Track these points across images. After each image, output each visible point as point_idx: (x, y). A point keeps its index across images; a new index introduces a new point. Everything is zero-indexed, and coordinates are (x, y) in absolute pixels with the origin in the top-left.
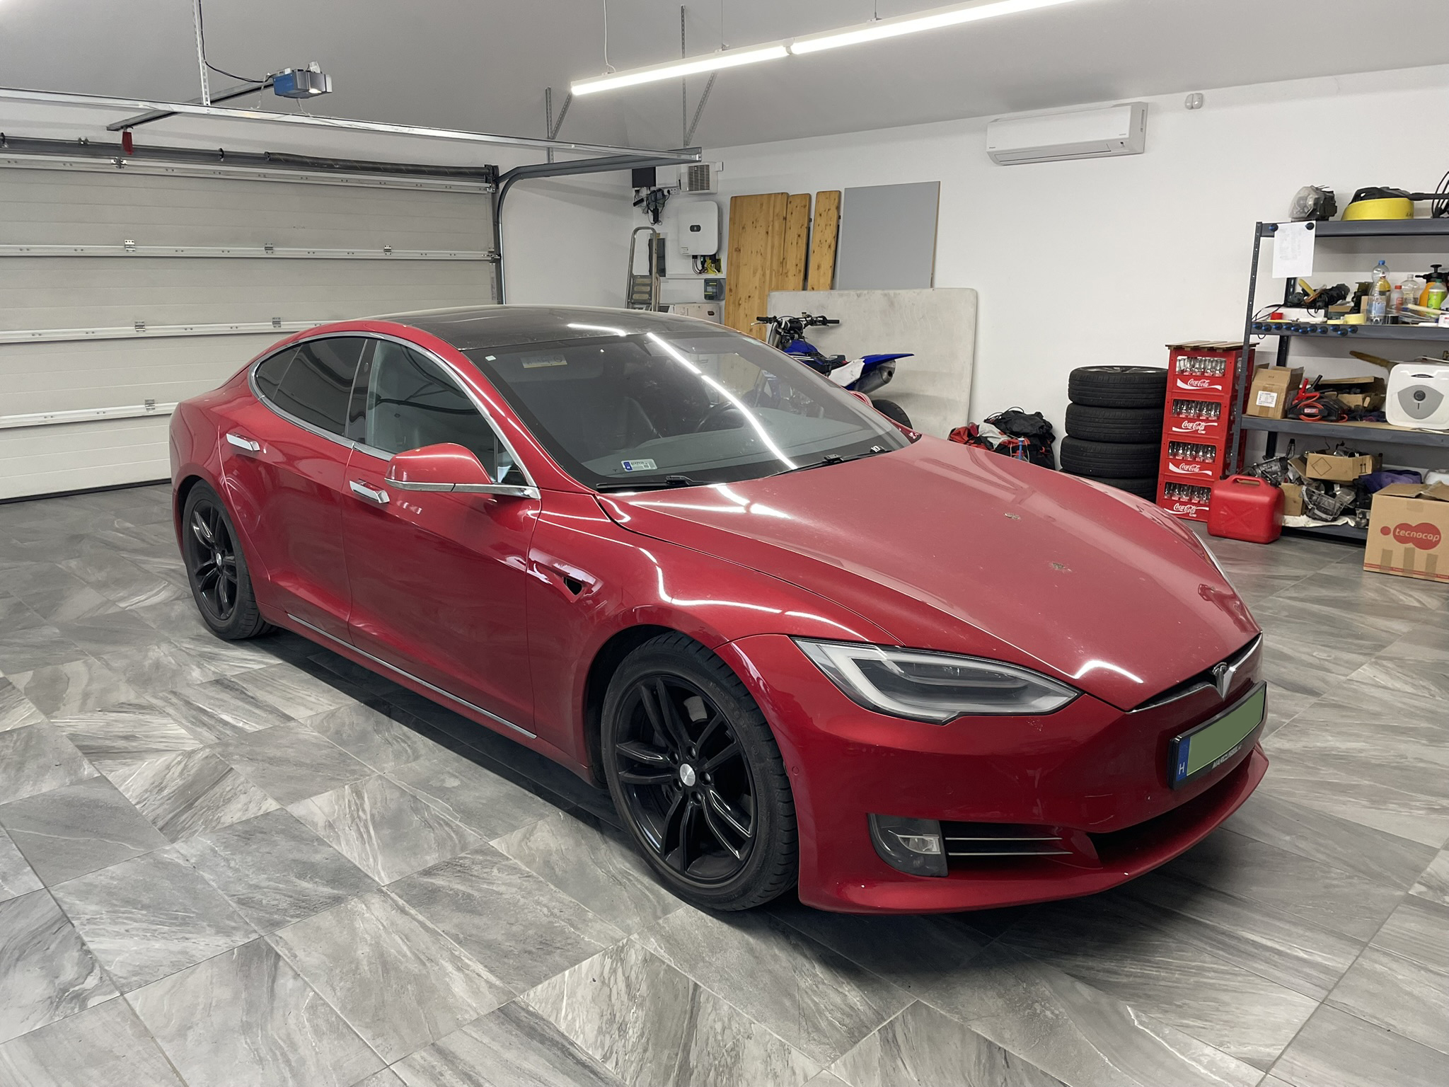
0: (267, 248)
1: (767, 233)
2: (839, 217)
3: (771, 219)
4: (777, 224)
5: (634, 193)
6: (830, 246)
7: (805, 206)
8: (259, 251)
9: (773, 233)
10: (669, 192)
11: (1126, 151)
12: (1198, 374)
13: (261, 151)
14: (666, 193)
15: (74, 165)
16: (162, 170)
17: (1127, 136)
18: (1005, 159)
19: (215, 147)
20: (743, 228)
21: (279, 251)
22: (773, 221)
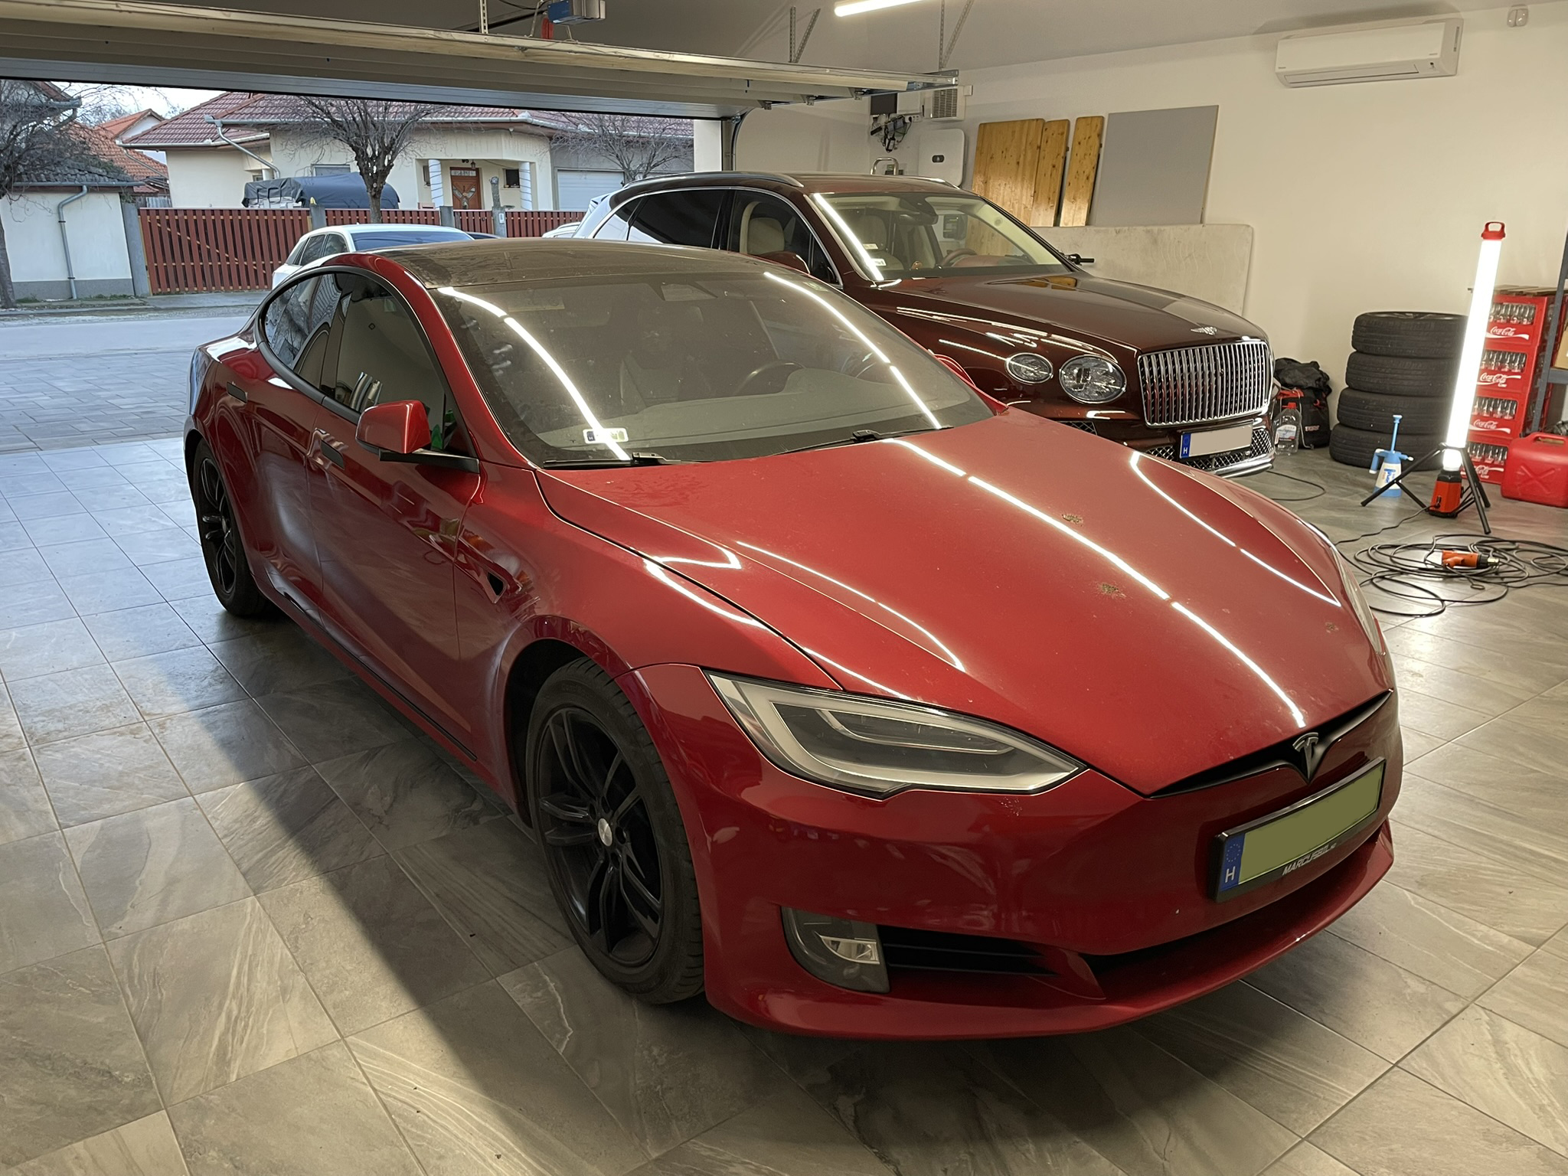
1: (1018, 163)
2: (1101, 146)
3: (1023, 148)
4: (1029, 155)
5: (872, 121)
6: (1088, 178)
7: (1062, 134)
9: (1024, 165)
10: (910, 119)
11: (1437, 73)
12: (1502, 321)
14: (907, 121)
17: (1438, 56)
18: (1296, 81)
20: (991, 158)
22: (1025, 150)
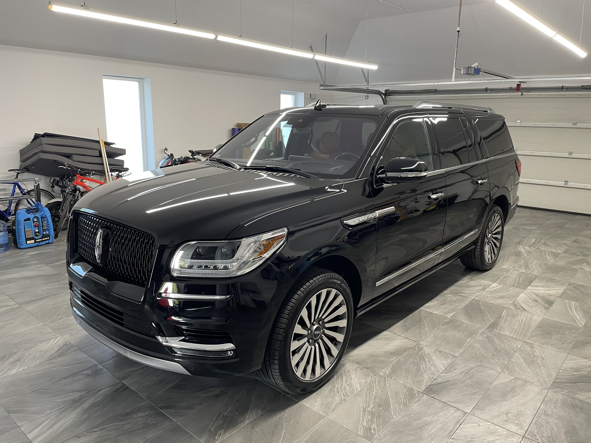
0: (574, 124)
8: (570, 125)
13: (580, 85)
15: (506, 96)
16: (537, 95)
19: (561, 85)
21: (579, 125)
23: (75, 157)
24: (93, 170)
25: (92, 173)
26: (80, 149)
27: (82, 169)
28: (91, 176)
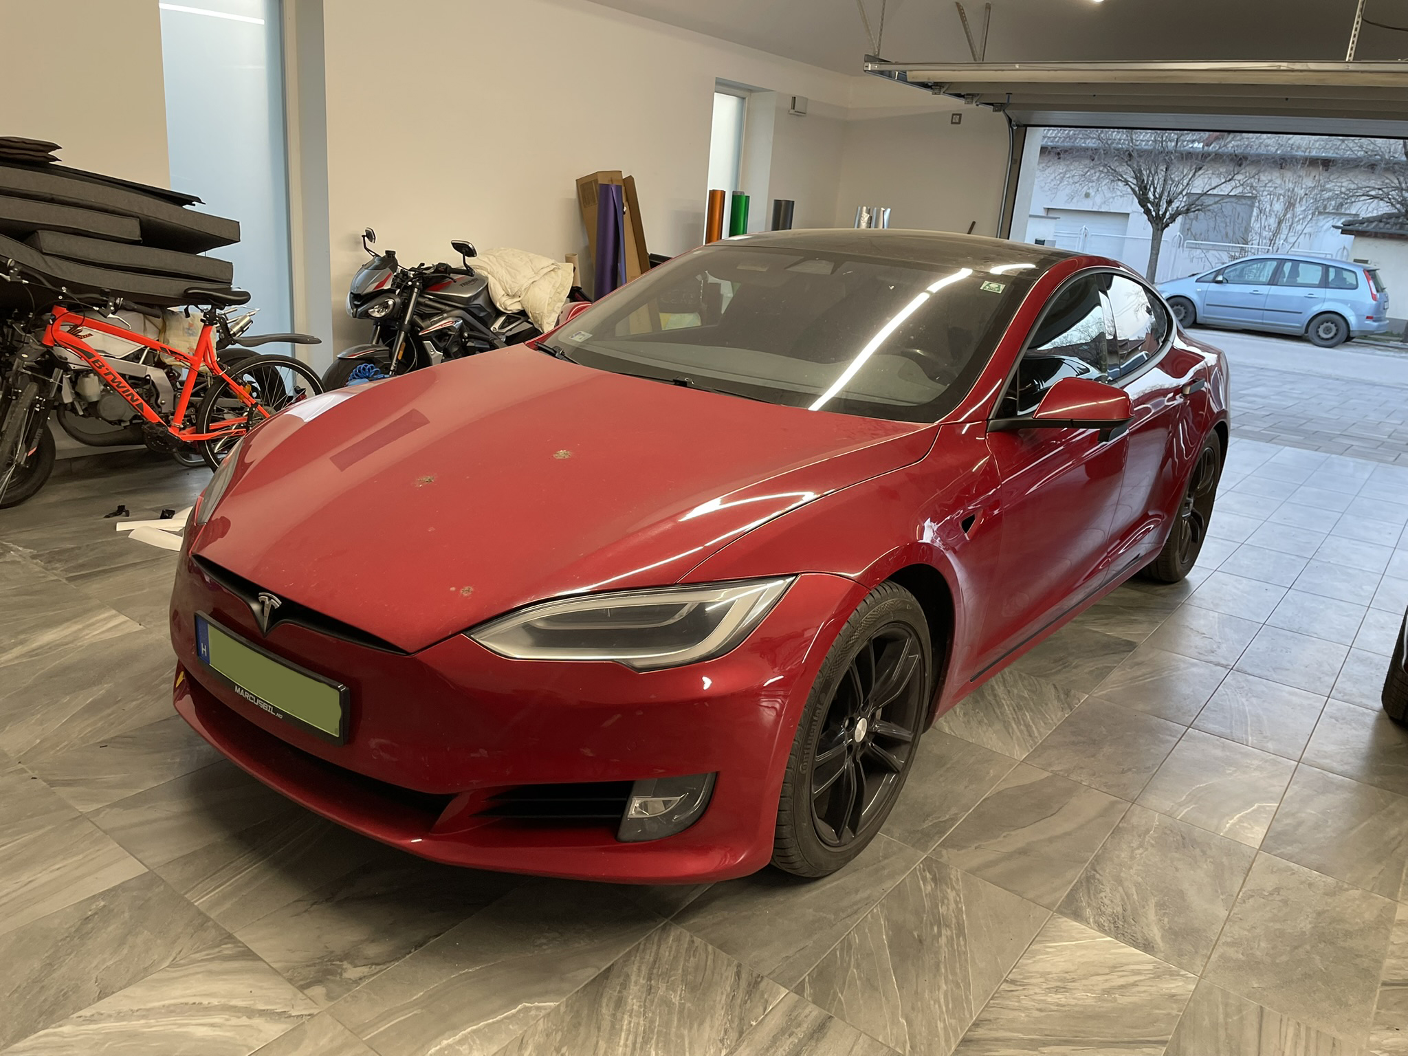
23: (48, 240)
24: (116, 293)
25: (115, 305)
26: (66, 209)
27: (75, 287)
28: (111, 315)
